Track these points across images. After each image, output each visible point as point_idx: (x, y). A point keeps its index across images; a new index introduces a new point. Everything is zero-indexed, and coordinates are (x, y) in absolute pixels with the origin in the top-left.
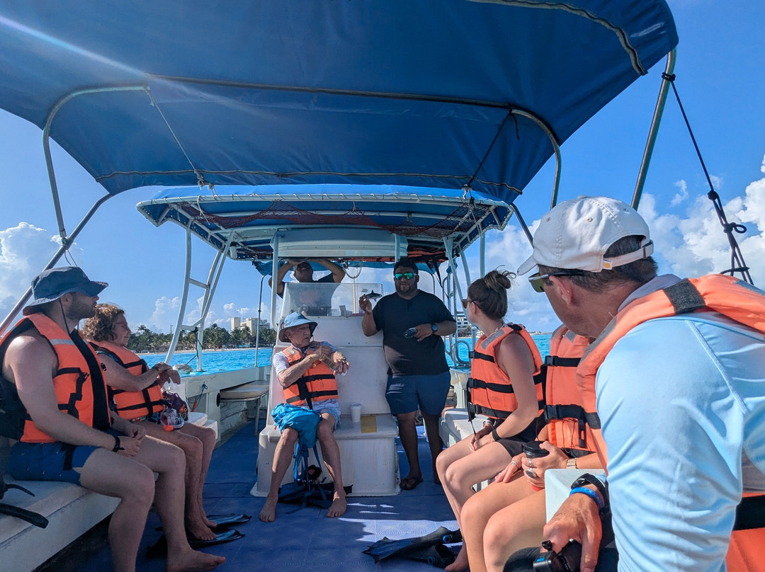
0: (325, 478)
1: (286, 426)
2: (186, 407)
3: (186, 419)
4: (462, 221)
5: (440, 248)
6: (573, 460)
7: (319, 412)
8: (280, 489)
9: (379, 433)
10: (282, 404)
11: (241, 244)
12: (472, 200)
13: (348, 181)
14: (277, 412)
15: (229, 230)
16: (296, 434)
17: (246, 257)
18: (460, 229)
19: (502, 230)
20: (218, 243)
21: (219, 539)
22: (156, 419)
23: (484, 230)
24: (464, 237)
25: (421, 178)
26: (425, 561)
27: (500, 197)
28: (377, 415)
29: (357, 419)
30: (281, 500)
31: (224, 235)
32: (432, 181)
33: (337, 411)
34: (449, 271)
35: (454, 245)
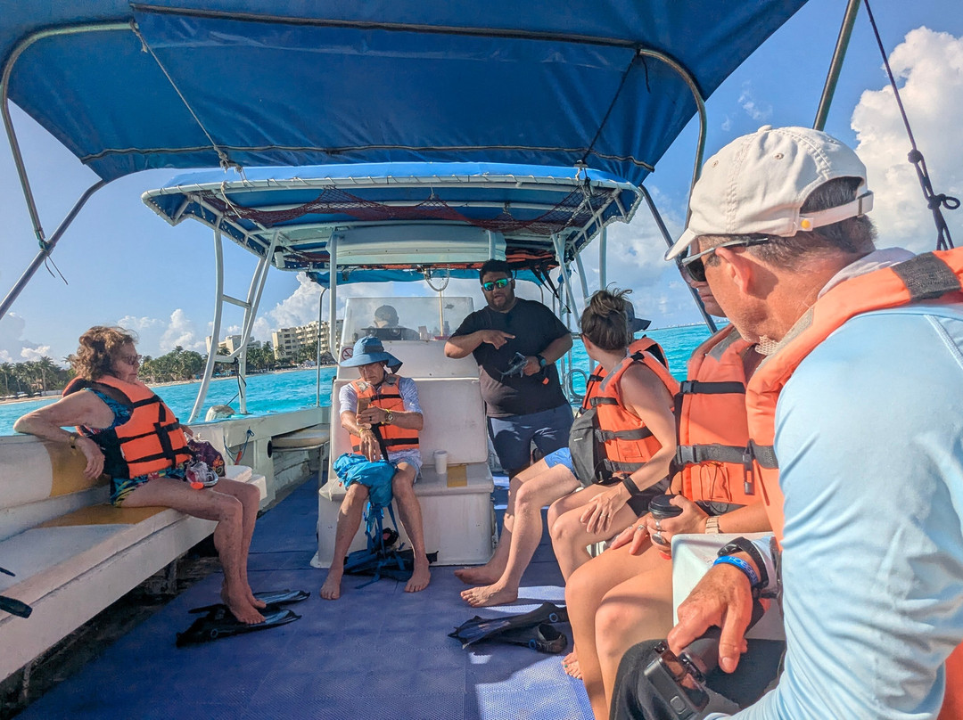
0: (404, 544)
1: (353, 481)
2: (221, 459)
3: (224, 474)
4: (576, 212)
5: (548, 250)
6: (715, 518)
7: (395, 463)
8: (346, 558)
9: (471, 486)
10: (346, 455)
11: (289, 249)
12: (588, 180)
13: (422, 157)
14: (340, 464)
15: (272, 231)
16: (366, 490)
17: (298, 267)
18: (574, 223)
19: (628, 222)
20: (258, 247)
21: (268, 622)
22: (180, 475)
23: (605, 224)
24: (579, 235)
25: (520, 152)
26: (525, 645)
27: (624, 177)
28: (468, 464)
29: (442, 470)
30: (347, 572)
31: (266, 237)
32: (534, 155)
33: (418, 461)
34: (561, 280)
35: (567, 245)
